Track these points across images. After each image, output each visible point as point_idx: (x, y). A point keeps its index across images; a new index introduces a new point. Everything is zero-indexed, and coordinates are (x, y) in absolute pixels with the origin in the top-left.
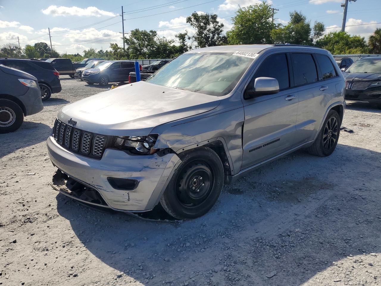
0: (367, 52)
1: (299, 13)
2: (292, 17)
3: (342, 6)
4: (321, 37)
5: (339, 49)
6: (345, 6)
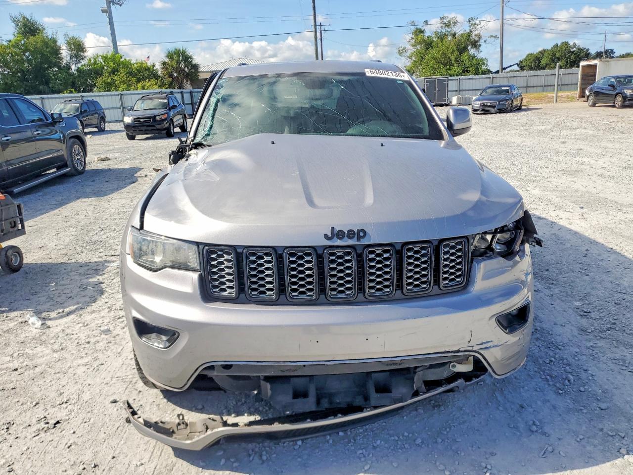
0: (167, 86)
1: (28, 17)
2: (17, 25)
3: (103, 11)
4: (83, 62)
5: (124, 82)
6: (108, 11)
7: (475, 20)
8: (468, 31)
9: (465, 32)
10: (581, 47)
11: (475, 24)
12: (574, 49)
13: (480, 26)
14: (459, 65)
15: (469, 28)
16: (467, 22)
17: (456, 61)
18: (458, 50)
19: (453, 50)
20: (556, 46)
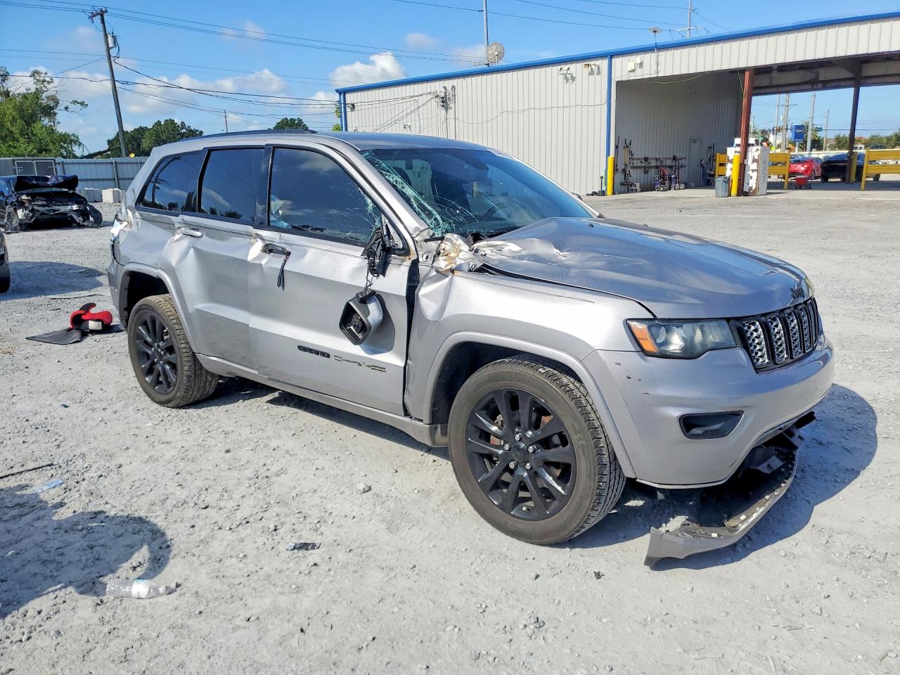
7: (43, 75)
8: (33, 90)
9: (29, 92)
10: (192, 128)
11: (44, 81)
12: (184, 131)
13: (52, 85)
14: (29, 141)
15: (35, 86)
16: (30, 76)
17: (22, 134)
18: (22, 118)
19: (13, 117)
20: (158, 123)
